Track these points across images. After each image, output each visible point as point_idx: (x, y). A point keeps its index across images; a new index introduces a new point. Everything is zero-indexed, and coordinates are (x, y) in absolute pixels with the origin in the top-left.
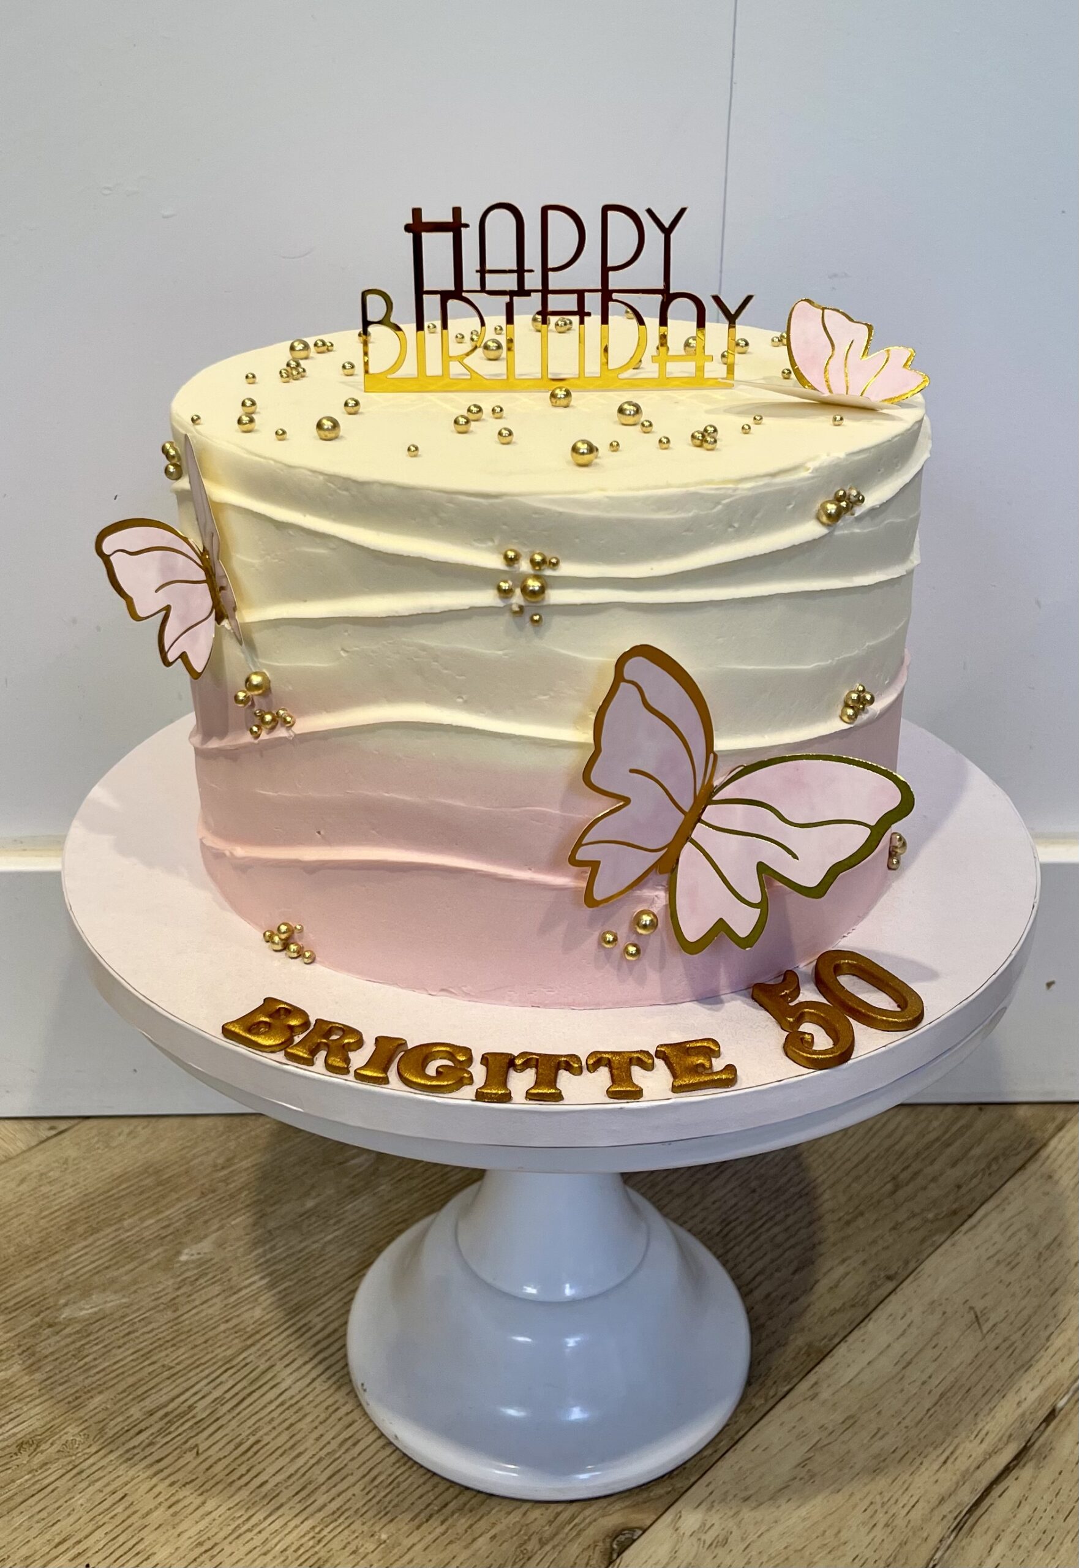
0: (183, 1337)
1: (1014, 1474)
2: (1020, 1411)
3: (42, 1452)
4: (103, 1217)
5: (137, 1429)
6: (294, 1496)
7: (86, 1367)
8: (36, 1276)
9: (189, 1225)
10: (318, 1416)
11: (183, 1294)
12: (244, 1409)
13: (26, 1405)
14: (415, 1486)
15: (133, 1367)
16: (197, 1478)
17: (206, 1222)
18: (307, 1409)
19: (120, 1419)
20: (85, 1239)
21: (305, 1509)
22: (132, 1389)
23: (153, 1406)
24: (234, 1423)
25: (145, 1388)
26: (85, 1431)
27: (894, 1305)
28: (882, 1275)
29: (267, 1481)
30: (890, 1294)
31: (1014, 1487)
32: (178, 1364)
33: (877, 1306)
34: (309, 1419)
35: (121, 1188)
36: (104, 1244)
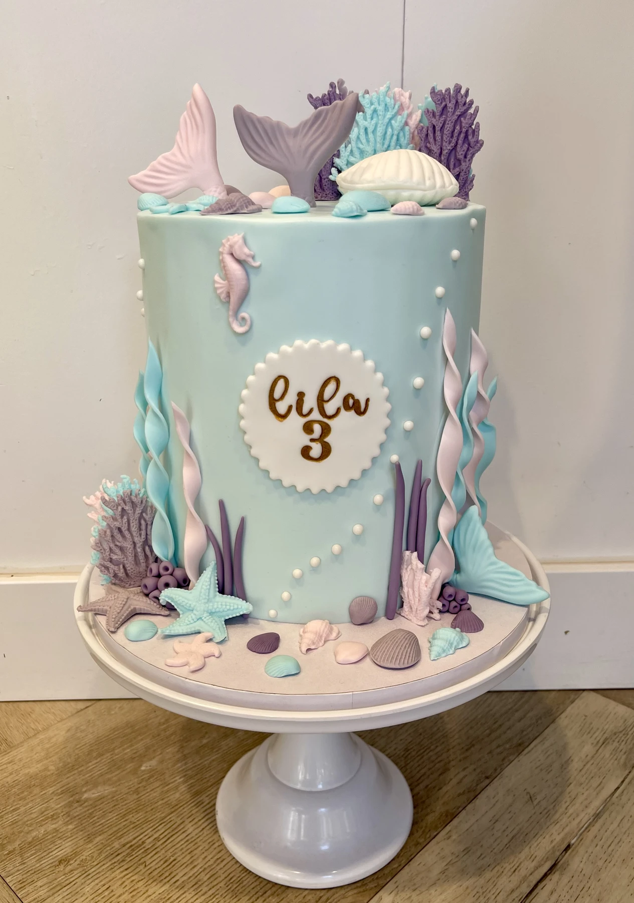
0: (141, 807)
1: (549, 877)
2: (553, 844)
3: (70, 865)
4: (106, 748)
5: (116, 854)
6: (191, 887)
7: (94, 822)
8: (72, 778)
9: (146, 751)
10: (205, 847)
11: (142, 786)
12: (169, 844)
13: (64, 841)
14: (250, 883)
15: (116, 822)
16: (145, 878)
17: (154, 751)
18: (199, 844)
19: (109, 848)
20: (97, 759)
21: (197, 894)
22: (115, 833)
23: (126, 841)
24: (163, 851)
25: (121, 833)
26: (92, 854)
27: (489, 791)
28: (484, 776)
29: (178, 880)
30: (487, 786)
31: (549, 884)
32: (138, 821)
33: (480, 793)
34: (201, 848)
35: (114, 734)
36: (105, 761)
